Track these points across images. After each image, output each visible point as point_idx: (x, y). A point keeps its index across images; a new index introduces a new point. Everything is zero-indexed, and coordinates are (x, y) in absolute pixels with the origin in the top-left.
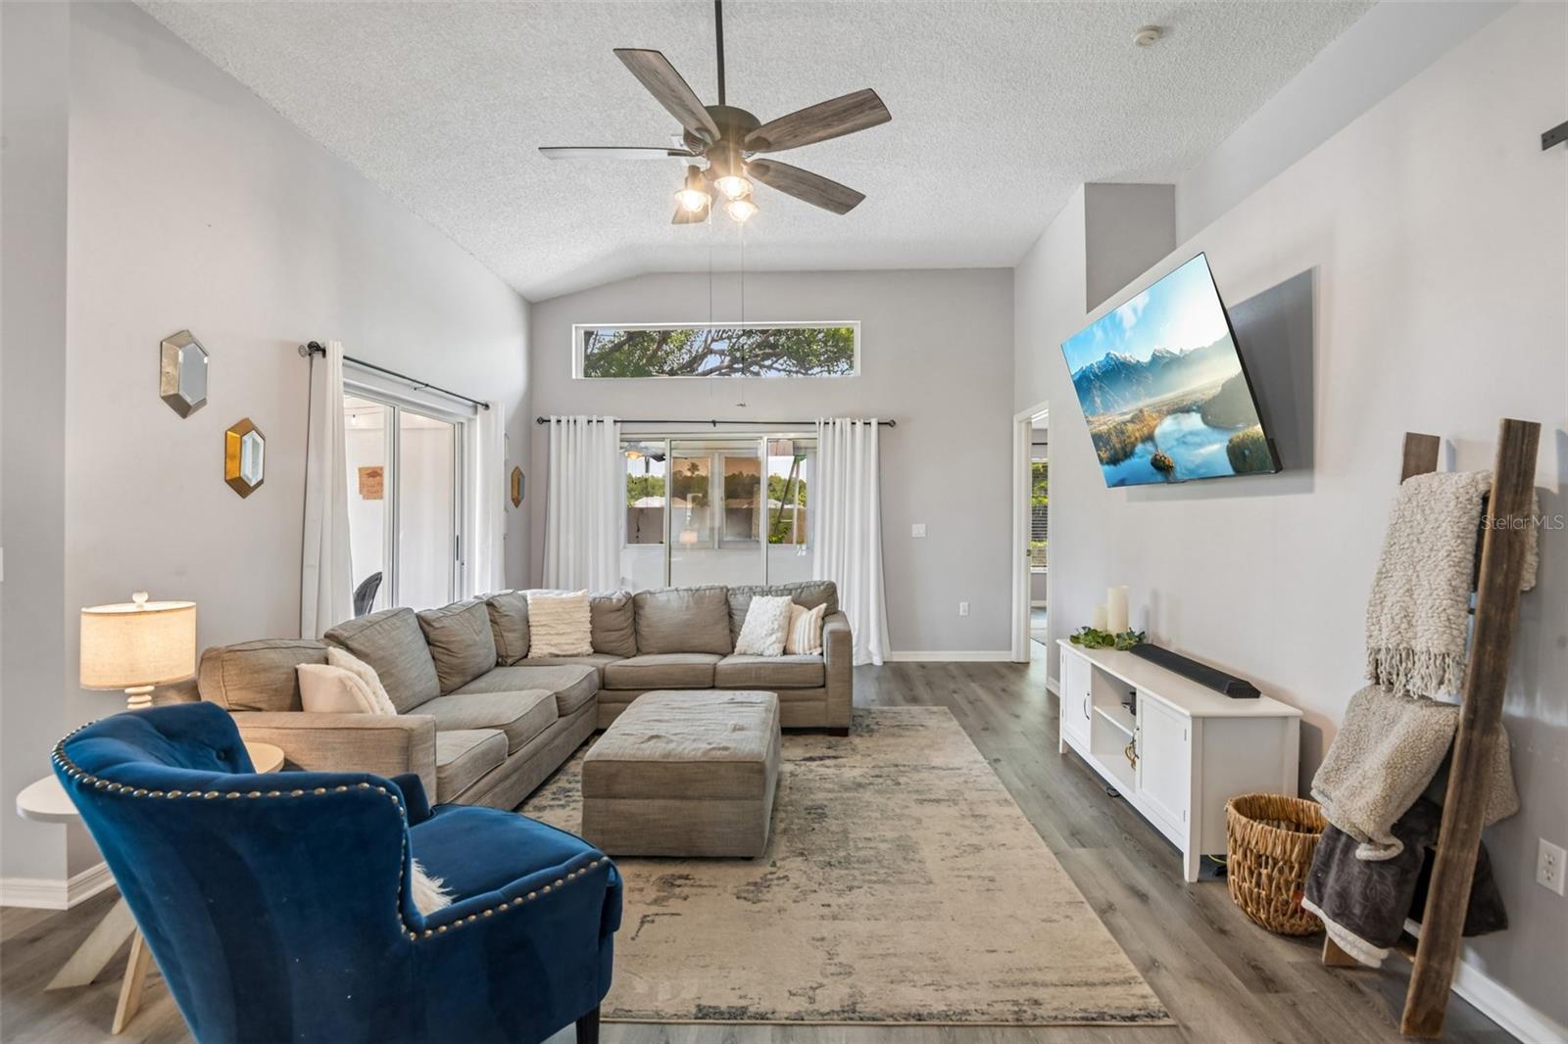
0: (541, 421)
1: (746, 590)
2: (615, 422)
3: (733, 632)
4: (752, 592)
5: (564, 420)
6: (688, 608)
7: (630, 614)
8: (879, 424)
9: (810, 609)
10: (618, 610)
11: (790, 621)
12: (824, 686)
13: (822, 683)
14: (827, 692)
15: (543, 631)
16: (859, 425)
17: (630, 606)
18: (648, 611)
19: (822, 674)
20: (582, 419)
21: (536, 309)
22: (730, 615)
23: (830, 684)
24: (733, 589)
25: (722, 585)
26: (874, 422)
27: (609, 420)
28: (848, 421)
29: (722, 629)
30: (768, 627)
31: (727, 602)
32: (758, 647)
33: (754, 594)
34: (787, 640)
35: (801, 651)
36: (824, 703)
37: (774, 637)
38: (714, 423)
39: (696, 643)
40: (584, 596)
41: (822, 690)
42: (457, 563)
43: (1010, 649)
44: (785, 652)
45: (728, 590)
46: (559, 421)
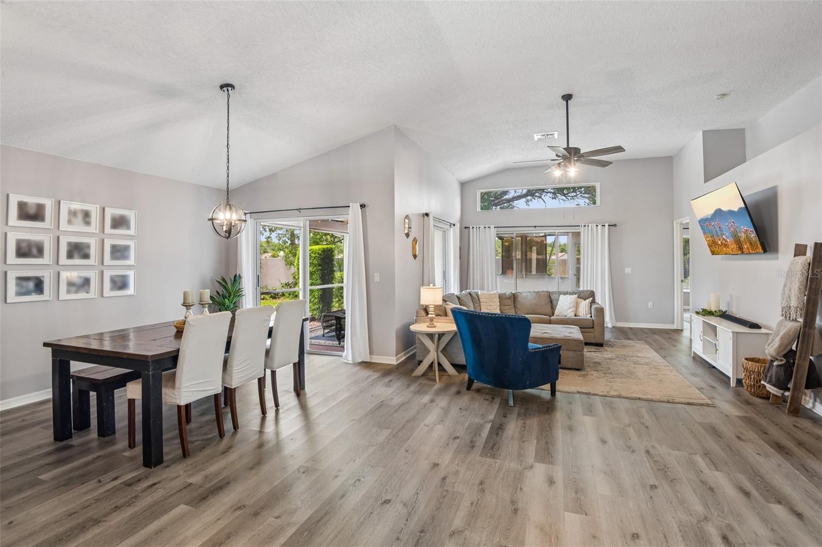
0: (466, 228)
1: (557, 292)
2: (495, 227)
3: (553, 308)
4: (560, 293)
5: (475, 227)
6: (535, 299)
7: (512, 300)
8: (609, 225)
9: (585, 300)
10: (509, 298)
11: (577, 306)
12: (593, 328)
13: (592, 327)
14: (594, 330)
15: (485, 304)
16: (600, 226)
17: (513, 297)
18: (519, 299)
19: (592, 323)
20: (482, 227)
21: (463, 185)
22: (551, 302)
23: (595, 327)
24: (552, 292)
25: (548, 290)
26: (607, 225)
27: (492, 227)
28: (595, 224)
29: (548, 309)
30: (568, 306)
31: (550, 297)
32: (564, 313)
33: (561, 294)
34: (576, 311)
35: (582, 315)
36: (593, 334)
37: (571, 310)
38: (535, 227)
39: (539, 311)
40: (496, 293)
41: (592, 329)
42: (444, 281)
43: (674, 324)
44: (575, 316)
45: (550, 293)
46: (473, 228)
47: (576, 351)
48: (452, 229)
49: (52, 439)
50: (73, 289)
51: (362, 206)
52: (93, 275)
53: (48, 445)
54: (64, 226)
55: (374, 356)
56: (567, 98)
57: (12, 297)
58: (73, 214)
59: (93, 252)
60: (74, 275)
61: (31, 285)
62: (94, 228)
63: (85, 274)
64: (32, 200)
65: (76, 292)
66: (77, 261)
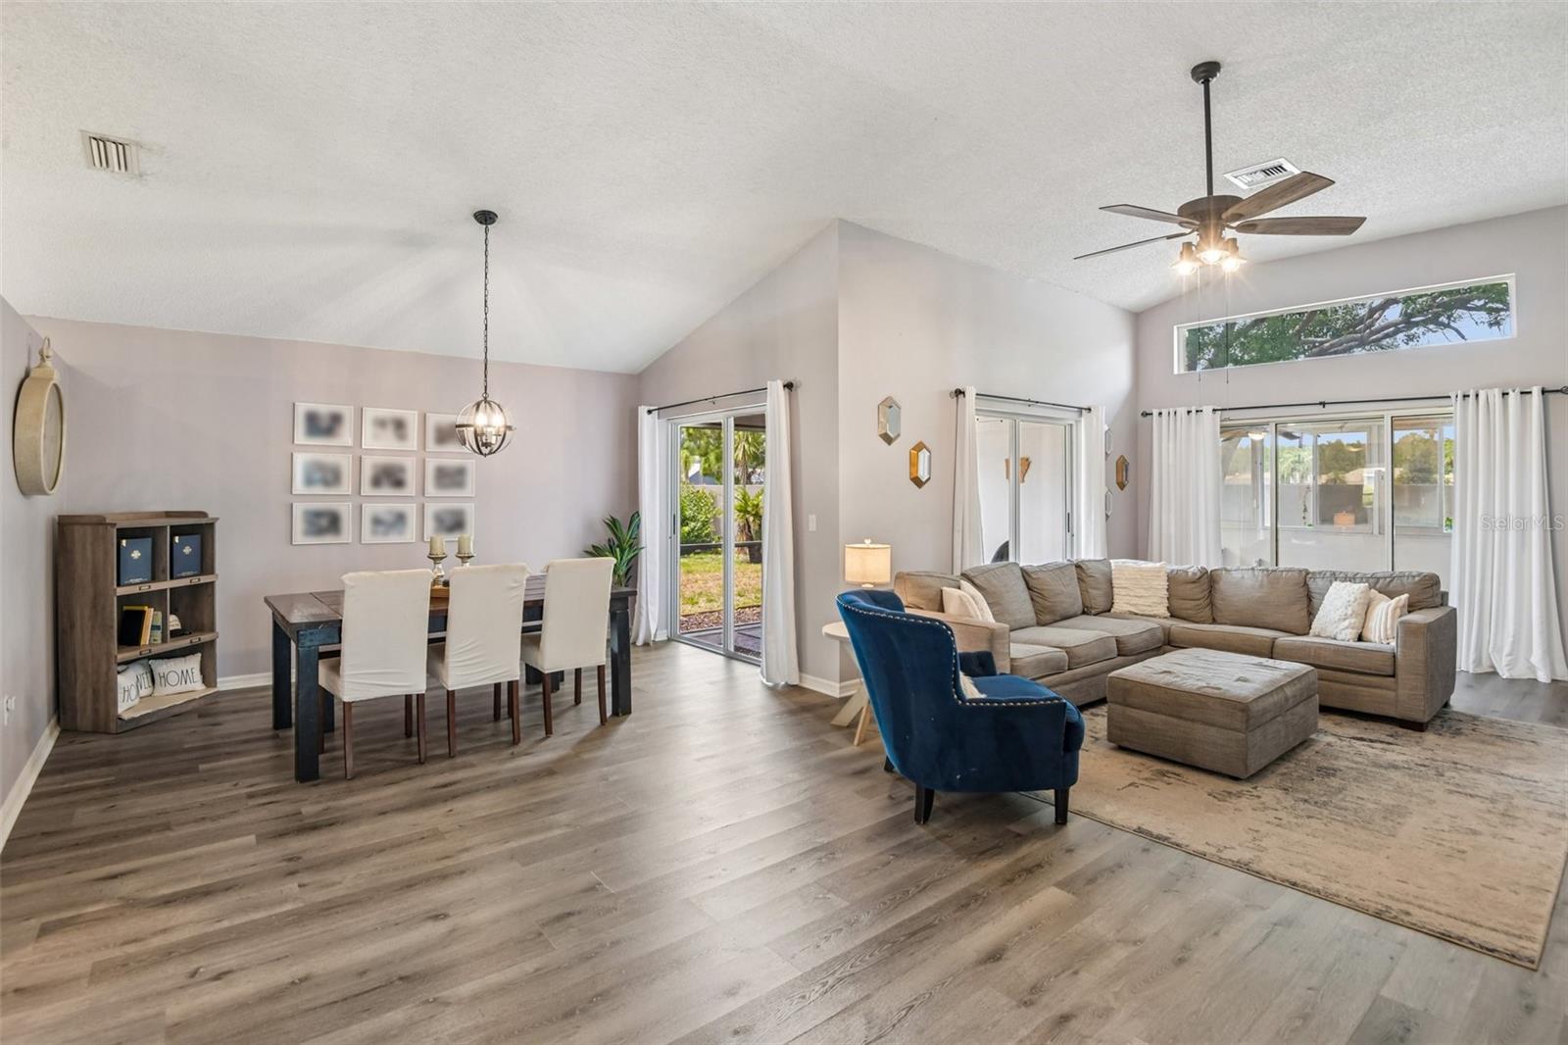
0: (1145, 414)
1: (1328, 574)
2: (1214, 410)
3: (1311, 614)
4: (1335, 576)
5: (1165, 412)
6: (1261, 586)
7: (1205, 587)
8: (1544, 392)
9: (1392, 599)
10: (1194, 582)
11: (1368, 608)
12: (1393, 676)
13: (1391, 673)
14: (1397, 682)
15: (1123, 592)
16: (1513, 398)
17: (1205, 580)
18: (1222, 586)
19: (1390, 662)
20: (1181, 411)
21: (1138, 319)
22: (1309, 598)
23: (1400, 673)
24: (1314, 573)
25: (1302, 567)
26: (1536, 391)
27: (1207, 410)
28: (1497, 392)
29: (1298, 612)
30: (1341, 612)
31: (1305, 584)
32: (1331, 631)
33: (1336, 580)
34: (1363, 627)
35: (1377, 640)
37: (1346, 623)
38: (1323, 404)
39: (1269, 620)
40: (1161, 567)
41: (1392, 679)
44: (1360, 638)
45: (1308, 573)
46: (1160, 414)
47: (1225, 728)
48: (1083, 419)
49: (271, 726)
50: (381, 529)
51: (789, 386)
52: (411, 510)
53: (265, 730)
54: (368, 442)
55: (808, 676)
56: (1206, 72)
57: (299, 537)
58: (381, 423)
59: (411, 478)
60: (383, 508)
61: (324, 522)
62: (413, 441)
63: (399, 506)
64: (324, 409)
65: (386, 533)
66: (387, 491)
